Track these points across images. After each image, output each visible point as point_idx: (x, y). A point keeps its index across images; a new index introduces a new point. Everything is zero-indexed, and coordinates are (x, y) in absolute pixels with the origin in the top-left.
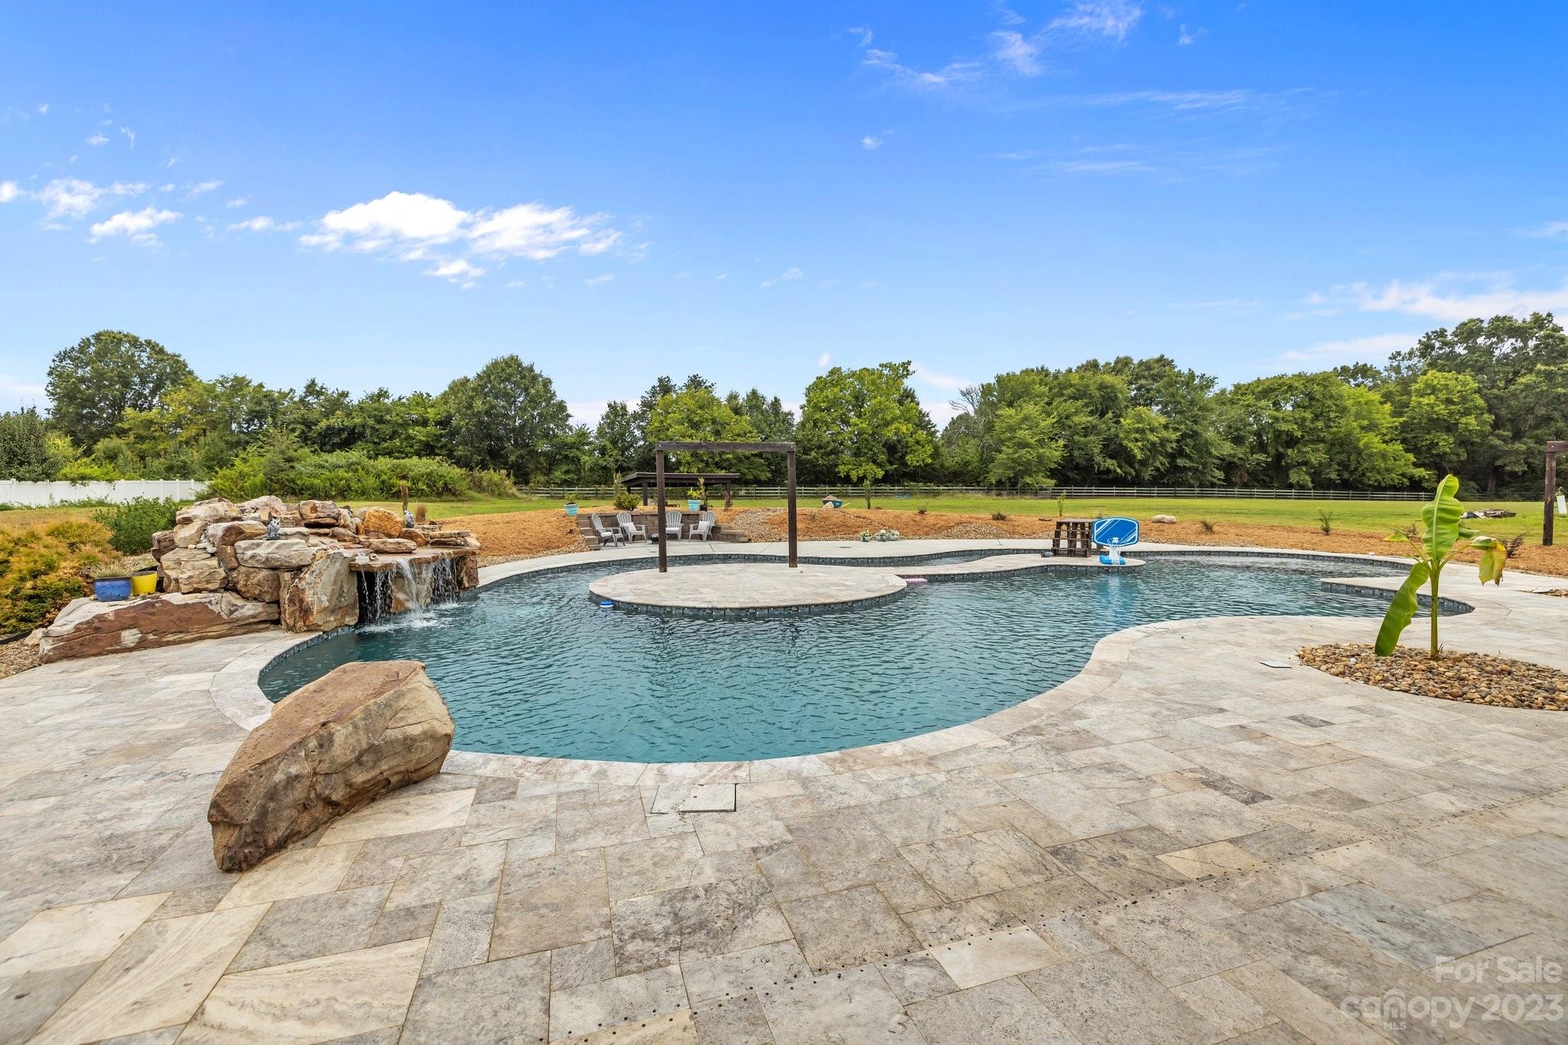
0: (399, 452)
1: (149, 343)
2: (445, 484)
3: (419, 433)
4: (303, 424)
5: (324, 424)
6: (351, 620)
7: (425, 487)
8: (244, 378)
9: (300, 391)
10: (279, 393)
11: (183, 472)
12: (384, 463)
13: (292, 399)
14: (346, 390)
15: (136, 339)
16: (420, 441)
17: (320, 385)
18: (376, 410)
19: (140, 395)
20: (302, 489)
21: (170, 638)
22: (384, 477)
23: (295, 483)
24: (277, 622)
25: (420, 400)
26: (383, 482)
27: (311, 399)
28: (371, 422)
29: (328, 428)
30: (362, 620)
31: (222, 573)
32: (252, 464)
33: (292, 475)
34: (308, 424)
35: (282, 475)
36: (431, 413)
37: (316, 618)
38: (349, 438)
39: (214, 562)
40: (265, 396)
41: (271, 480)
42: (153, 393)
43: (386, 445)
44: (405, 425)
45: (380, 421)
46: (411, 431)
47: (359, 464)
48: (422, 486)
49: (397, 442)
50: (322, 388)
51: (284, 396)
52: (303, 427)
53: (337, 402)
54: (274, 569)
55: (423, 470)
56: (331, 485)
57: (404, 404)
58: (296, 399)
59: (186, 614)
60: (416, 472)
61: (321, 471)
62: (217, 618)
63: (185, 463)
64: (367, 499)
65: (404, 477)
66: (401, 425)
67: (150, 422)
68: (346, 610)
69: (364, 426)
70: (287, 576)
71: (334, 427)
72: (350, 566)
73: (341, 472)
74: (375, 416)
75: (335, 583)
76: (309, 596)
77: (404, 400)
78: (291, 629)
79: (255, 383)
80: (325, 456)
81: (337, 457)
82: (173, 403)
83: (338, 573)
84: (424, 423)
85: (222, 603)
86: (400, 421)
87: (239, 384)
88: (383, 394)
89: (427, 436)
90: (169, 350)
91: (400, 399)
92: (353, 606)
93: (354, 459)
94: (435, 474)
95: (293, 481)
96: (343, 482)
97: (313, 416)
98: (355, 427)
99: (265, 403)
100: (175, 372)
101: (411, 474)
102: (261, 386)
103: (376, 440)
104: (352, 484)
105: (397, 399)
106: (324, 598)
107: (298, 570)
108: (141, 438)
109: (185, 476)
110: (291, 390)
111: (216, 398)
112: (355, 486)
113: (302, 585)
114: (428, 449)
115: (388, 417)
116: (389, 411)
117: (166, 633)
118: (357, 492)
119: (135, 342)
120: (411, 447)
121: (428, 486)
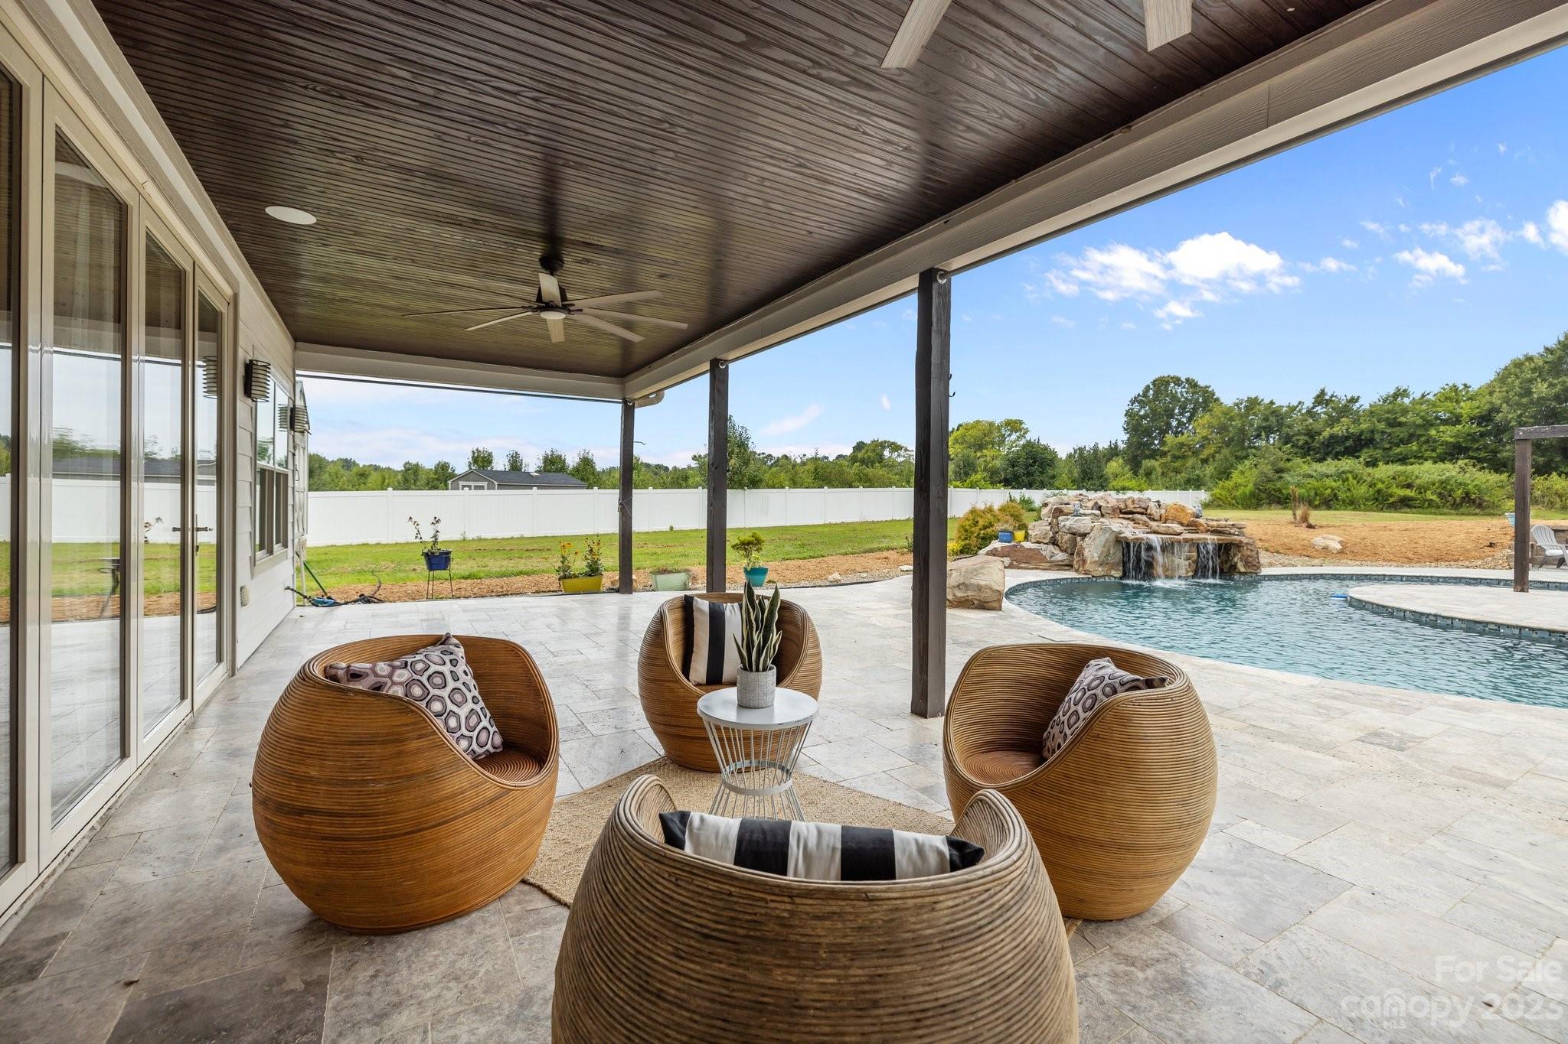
0: (1416, 457)
1: (1187, 380)
2: (1467, 494)
3: (1448, 434)
4: (1307, 434)
5: (1326, 434)
6: (1118, 574)
7: (1434, 497)
8: (1256, 398)
9: (1309, 403)
10: (1288, 407)
11: (1195, 483)
12: (1384, 471)
13: (1300, 411)
14: (1356, 395)
15: (1178, 379)
16: (1447, 443)
17: (1330, 394)
18: (1388, 412)
19: (1180, 423)
20: (1287, 498)
21: (1023, 565)
22: (1380, 486)
23: (1280, 492)
24: (1071, 566)
25: (1453, 394)
26: (1379, 491)
27: (1319, 409)
28: (1381, 426)
29: (1332, 436)
30: (1125, 576)
31: (1051, 534)
32: (1245, 476)
33: (1279, 485)
34: (1311, 434)
35: (1269, 486)
36: (1465, 408)
37: (1088, 566)
38: (1354, 446)
39: (1049, 528)
40: (1273, 412)
41: (1260, 490)
42: (1190, 420)
43: (1398, 450)
44: (1428, 424)
45: (1393, 423)
46: (1433, 432)
47: (1351, 472)
48: (1429, 495)
49: (1414, 446)
50: (1332, 396)
51: (1292, 409)
52: (1306, 438)
53: (1345, 409)
54: (1074, 534)
55: (1436, 477)
56: (1316, 494)
57: (1428, 401)
58: (1304, 411)
59: (1031, 554)
60: (1425, 479)
61: (1309, 480)
62: (1043, 559)
63: (1198, 476)
64: (1355, 509)
65: (1409, 486)
66: (1418, 426)
67: (1182, 445)
68: (1113, 566)
69: (1372, 432)
70: (1079, 539)
71: (1337, 436)
72: (1117, 537)
73: (1329, 482)
74: (1388, 419)
75: (1104, 546)
76: (1086, 553)
77: (1430, 397)
78: (1077, 571)
79: (1267, 401)
80: (1317, 466)
81: (1330, 466)
82: (1199, 429)
83: (1107, 540)
84: (1456, 420)
85: (1048, 550)
86: (1419, 421)
87: (1253, 403)
88: (1401, 393)
89: (1456, 436)
90: (1202, 383)
91: (1423, 396)
92: (1118, 564)
93: (1347, 468)
94: (1452, 482)
95: (1280, 491)
96: (1329, 491)
97: (1317, 426)
98: (1362, 433)
99: (1273, 419)
100: (1206, 399)
101: (1418, 482)
102: (1272, 403)
103: (1387, 446)
104: (1339, 494)
105: (1419, 396)
106: (1096, 555)
107: (1084, 535)
108: (1175, 458)
109: (1198, 488)
110: (1300, 403)
111: (1232, 419)
112: (1342, 495)
113: (1084, 545)
114: (1454, 452)
115: (1403, 419)
116: (1405, 411)
117: (1020, 562)
118: (1344, 501)
119: (1177, 381)
120: (1434, 450)
121: (1440, 495)
